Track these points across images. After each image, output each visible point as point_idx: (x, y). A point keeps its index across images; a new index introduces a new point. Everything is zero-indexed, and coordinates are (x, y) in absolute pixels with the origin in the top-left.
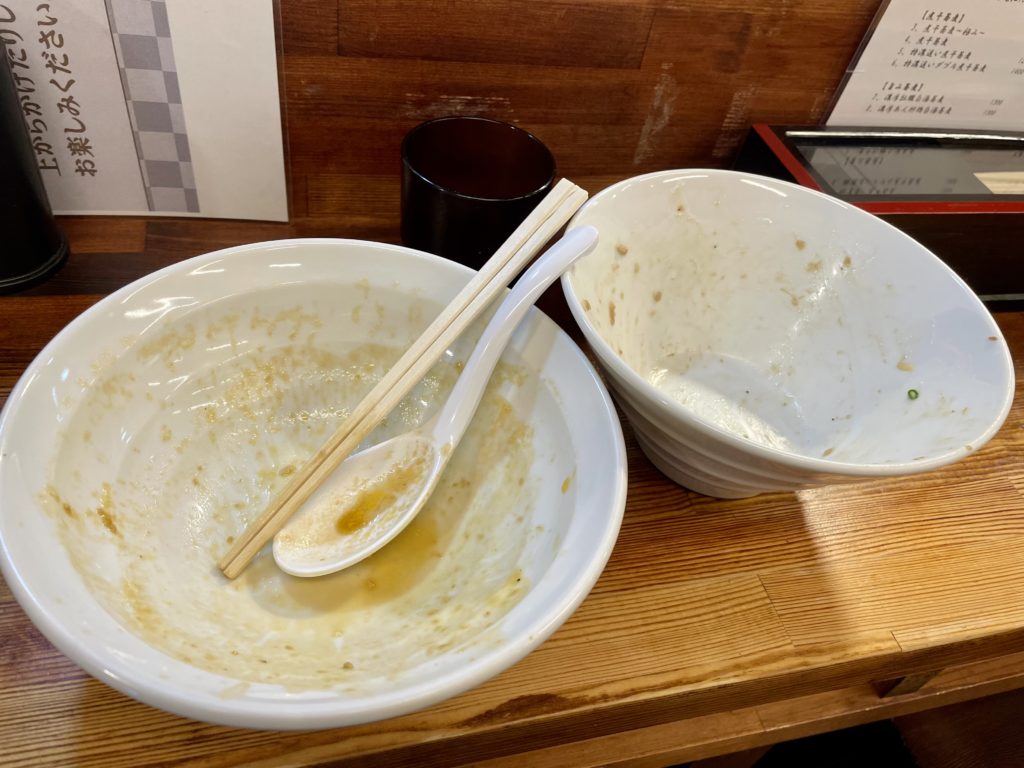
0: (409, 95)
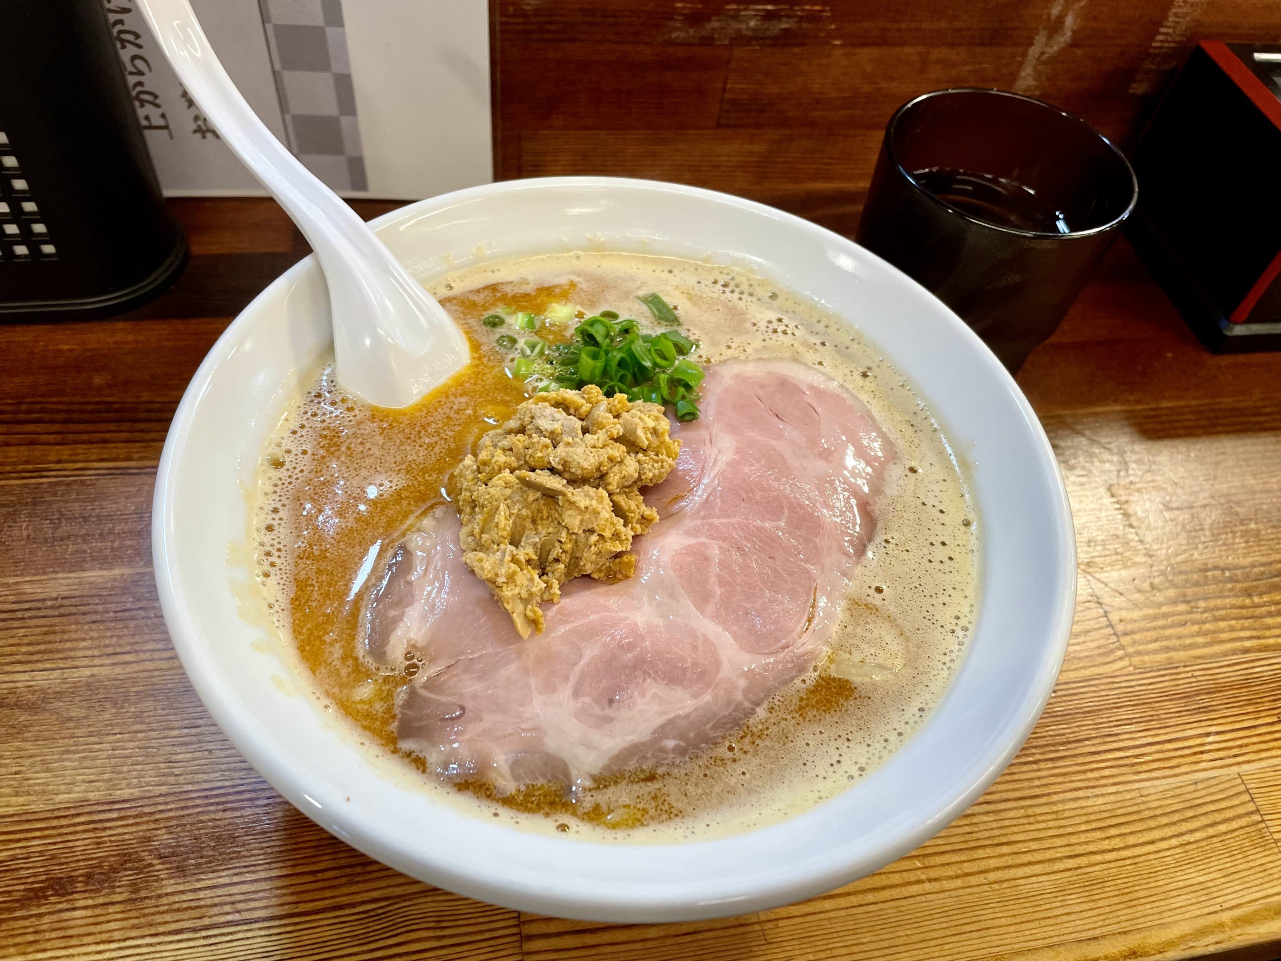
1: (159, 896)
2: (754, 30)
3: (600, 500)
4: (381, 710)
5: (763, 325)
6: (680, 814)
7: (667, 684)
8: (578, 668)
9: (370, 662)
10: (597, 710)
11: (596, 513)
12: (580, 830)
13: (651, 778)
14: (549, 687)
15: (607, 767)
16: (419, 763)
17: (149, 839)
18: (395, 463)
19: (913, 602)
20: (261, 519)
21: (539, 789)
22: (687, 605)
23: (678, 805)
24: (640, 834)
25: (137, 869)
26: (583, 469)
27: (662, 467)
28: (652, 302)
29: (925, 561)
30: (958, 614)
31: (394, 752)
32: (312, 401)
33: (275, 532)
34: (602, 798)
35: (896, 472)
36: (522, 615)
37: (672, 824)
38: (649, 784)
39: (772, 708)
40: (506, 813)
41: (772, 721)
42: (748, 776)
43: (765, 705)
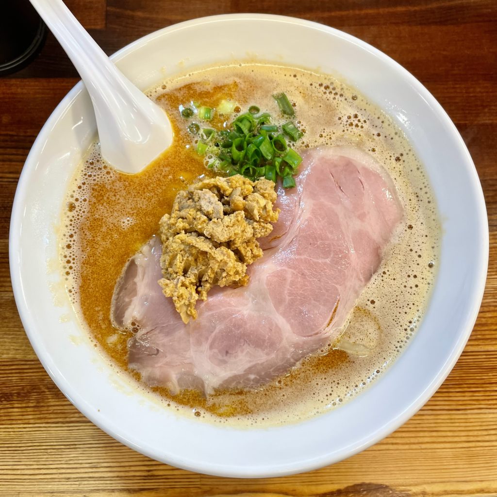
4: (120, 349)
5: (345, 119)
6: (251, 412)
7: (255, 347)
8: (213, 334)
9: (114, 324)
10: (220, 357)
12: (207, 416)
13: (241, 393)
14: (199, 343)
15: (221, 385)
16: (137, 376)
21: (189, 392)
22: (271, 306)
23: (251, 407)
24: (232, 421)
28: (280, 99)
29: (402, 286)
30: (412, 320)
31: (126, 370)
32: (88, 167)
33: (72, 249)
34: (216, 400)
35: (400, 228)
36: (185, 313)
37: (247, 417)
38: (239, 396)
39: (304, 363)
40: (173, 405)
41: (303, 370)
42: (286, 397)
43: (301, 362)
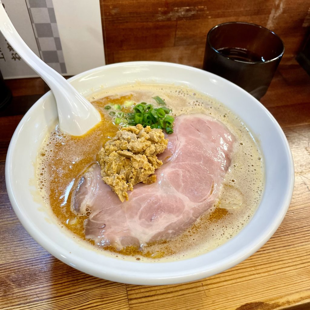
0: (160, 9)
1: (13, 294)
2: (184, 15)
3: (144, 158)
4: (79, 227)
5: (192, 103)
6: (175, 253)
7: (168, 213)
8: (140, 210)
9: (75, 213)
10: (147, 223)
11: (143, 162)
12: (143, 260)
13: (165, 242)
14: (132, 217)
15: (151, 240)
16: (92, 242)
17: (9, 276)
18: (80, 152)
19: (244, 184)
20: (39, 172)
21: (130, 248)
22: (173, 189)
23: (174, 250)
24: (163, 260)
25: (6, 286)
26: (138, 149)
27: (163, 147)
28: (157, 99)
29: (247, 171)
30: (259, 187)
31: (84, 240)
32: (53, 135)
33: (43, 175)
34: (150, 249)
35: (236, 145)
36: (121, 195)
37: (173, 256)
38: (164, 244)
39: (202, 219)
40: (120, 256)
41: (202, 223)
42: (195, 240)
43: (199, 218)
